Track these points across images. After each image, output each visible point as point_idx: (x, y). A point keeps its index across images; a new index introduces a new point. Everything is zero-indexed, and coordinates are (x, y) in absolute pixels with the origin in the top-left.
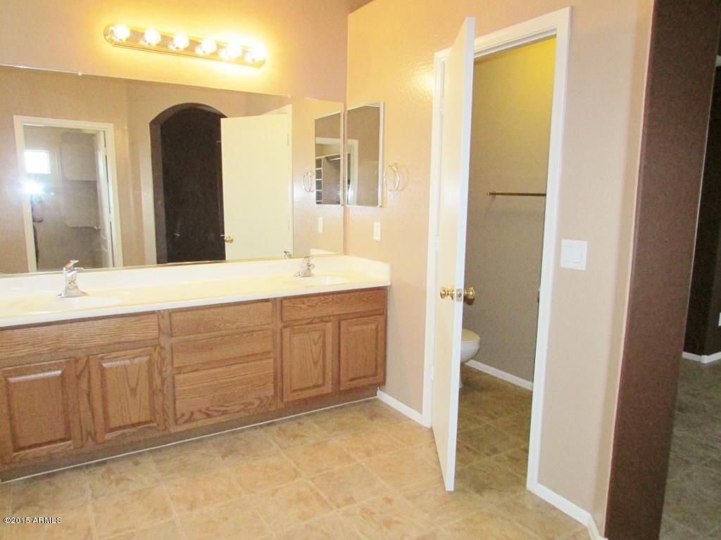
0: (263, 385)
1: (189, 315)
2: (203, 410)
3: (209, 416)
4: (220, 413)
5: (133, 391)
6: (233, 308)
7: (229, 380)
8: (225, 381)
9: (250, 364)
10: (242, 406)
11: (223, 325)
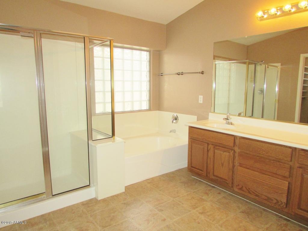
0: (280, 194)
1: (247, 141)
2: (247, 188)
3: (249, 192)
4: (255, 195)
5: (223, 165)
6: (268, 145)
7: (261, 181)
8: (260, 180)
9: (273, 178)
10: (267, 198)
11: (261, 152)
